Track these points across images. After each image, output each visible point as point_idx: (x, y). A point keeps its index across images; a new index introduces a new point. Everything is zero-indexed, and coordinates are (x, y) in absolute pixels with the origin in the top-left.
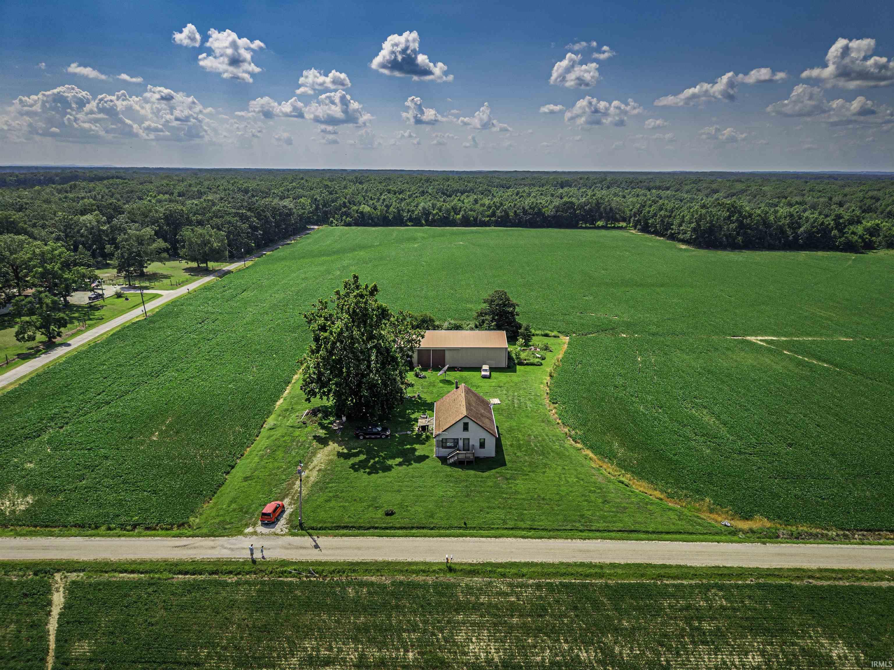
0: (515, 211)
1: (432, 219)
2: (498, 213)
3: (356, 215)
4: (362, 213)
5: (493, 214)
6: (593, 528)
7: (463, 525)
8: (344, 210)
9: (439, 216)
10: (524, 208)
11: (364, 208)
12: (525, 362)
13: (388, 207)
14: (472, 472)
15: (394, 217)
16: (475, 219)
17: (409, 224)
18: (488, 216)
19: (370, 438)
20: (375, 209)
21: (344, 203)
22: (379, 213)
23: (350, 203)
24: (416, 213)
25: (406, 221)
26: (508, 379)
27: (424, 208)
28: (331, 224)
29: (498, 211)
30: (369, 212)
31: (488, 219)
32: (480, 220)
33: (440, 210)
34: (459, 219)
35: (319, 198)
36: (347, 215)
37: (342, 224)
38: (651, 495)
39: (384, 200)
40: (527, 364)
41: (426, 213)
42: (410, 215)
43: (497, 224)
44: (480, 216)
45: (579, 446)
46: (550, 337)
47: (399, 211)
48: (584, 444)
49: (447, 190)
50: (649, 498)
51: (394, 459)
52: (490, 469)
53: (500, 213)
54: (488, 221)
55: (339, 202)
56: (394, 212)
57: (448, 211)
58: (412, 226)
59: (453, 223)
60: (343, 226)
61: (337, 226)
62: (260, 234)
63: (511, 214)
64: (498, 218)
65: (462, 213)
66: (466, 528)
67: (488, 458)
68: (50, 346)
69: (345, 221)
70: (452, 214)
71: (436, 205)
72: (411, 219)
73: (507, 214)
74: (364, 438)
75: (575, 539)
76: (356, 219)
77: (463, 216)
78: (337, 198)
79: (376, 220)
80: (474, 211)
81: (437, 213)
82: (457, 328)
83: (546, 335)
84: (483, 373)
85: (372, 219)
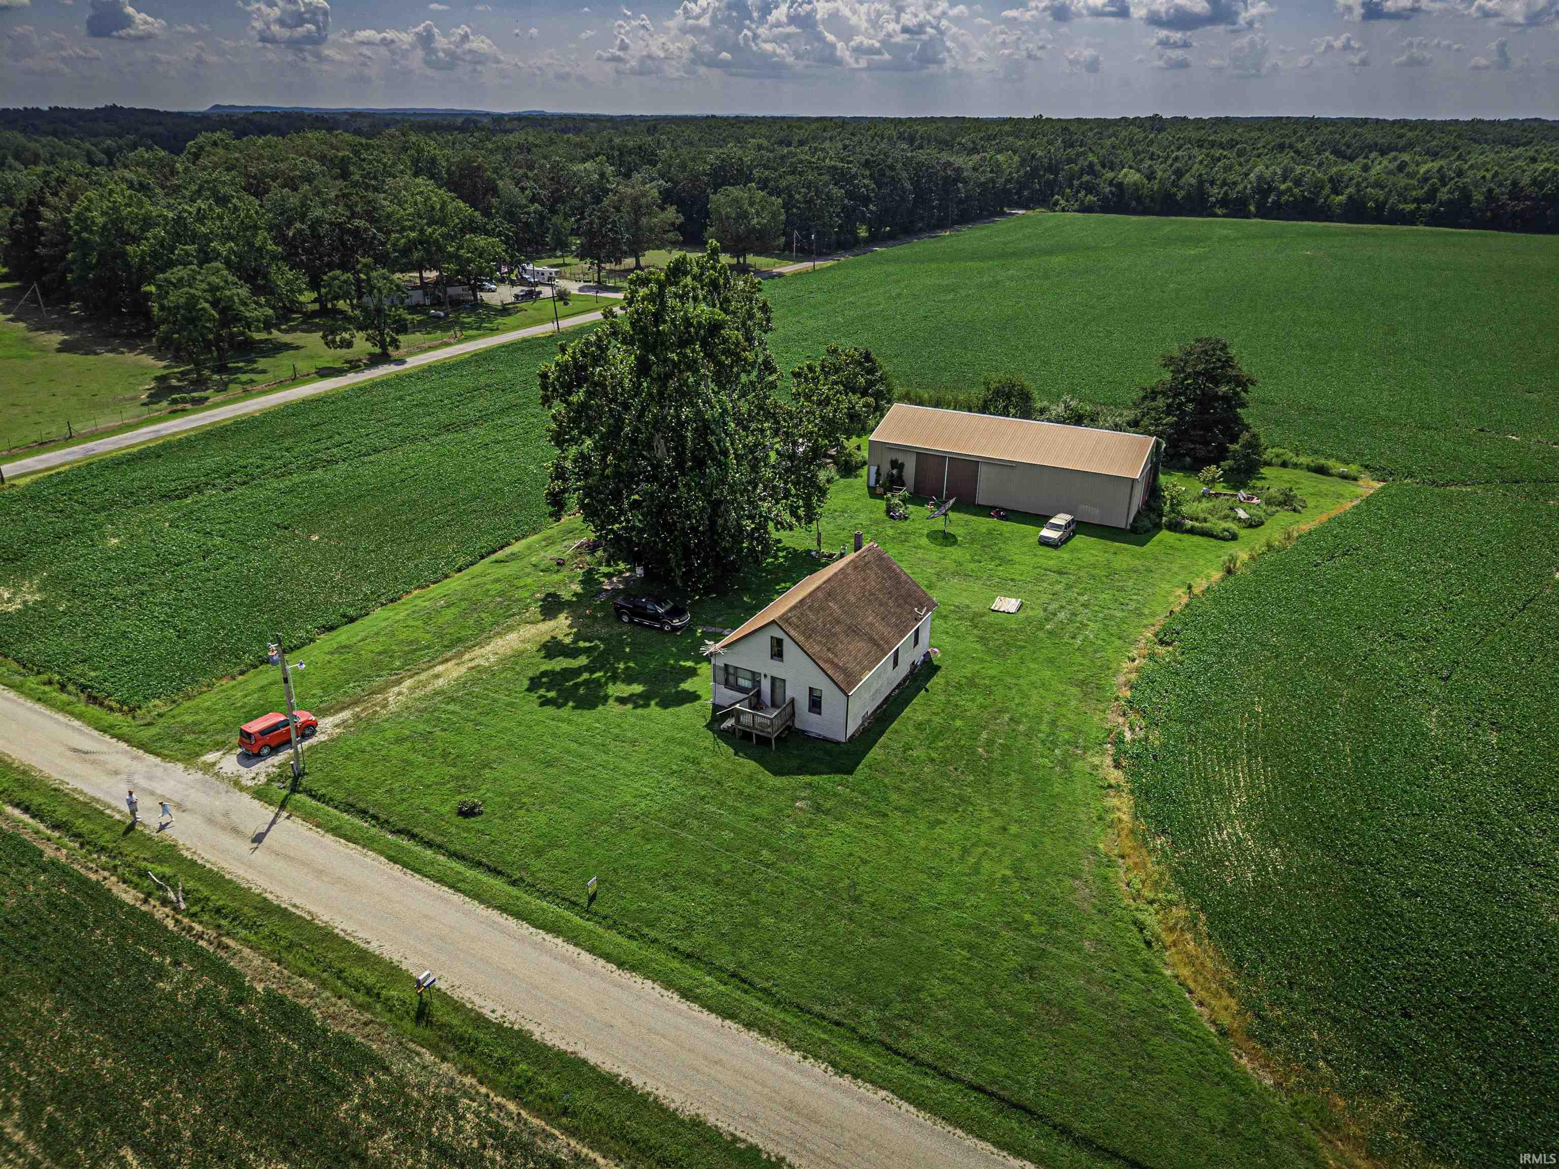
0: (1490, 191)
1: (1274, 202)
2: (1443, 194)
3: (1108, 190)
4: (1120, 185)
5: (1431, 196)
6: (903, 1045)
7: (584, 901)
8: (1086, 178)
9: (1292, 195)
10: (1515, 184)
11: (1126, 175)
12: (1189, 523)
13: (1179, 173)
14: (751, 765)
15: (1188, 196)
16: (1380, 206)
17: (1219, 212)
18: (1416, 200)
19: (640, 624)
20: (1150, 177)
21: (1091, 165)
22: (1156, 188)
23: (1104, 166)
24: (1240, 187)
25: (1214, 205)
26: (1102, 558)
27: (1260, 178)
28: (1053, 207)
29: (1445, 190)
30: (1135, 184)
31: (1413, 206)
32: (1392, 210)
33: (1298, 182)
34: (1340, 204)
35: (1040, 153)
36: (1090, 189)
37: (1076, 207)
38: (1201, 1004)
39: (1176, 159)
40: (1192, 531)
41: (1264, 189)
42: (1226, 193)
43: (1434, 219)
44: (1394, 199)
45: (1115, 776)
46: (1331, 475)
47: (1201, 182)
48: (1134, 776)
49: (1348, 147)
50: (1184, 1014)
51: (629, 684)
52: (800, 771)
53: (1449, 192)
54: (1412, 212)
55: (1082, 162)
56: (1192, 186)
57: (1318, 186)
58: (1225, 216)
59: (1323, 214)
60: (1075, 211)
61: (1063, 210)
62: (871, 212)
63: (1478, 196)
64: (1441, 204)
65: (1351, 190)
66: (587, 912)
67: (826, 740)
68: (375, 361)
69: (1082, 202)
70: (1327, 190)
71: (1292, 170)
72: (1224, 202)
73: (1466, 195)
74: (631, 621)
75: (816, 1057)
76: (1105, 199)
77: (1350, 197)
78: (1078, 155)
79: (1148, 200)
80: (1382, 188)
81: (1289, 189)
82: (1078, 419)
83: (1321, 471)
84: (1046, 533)
85: (1139, 199)
